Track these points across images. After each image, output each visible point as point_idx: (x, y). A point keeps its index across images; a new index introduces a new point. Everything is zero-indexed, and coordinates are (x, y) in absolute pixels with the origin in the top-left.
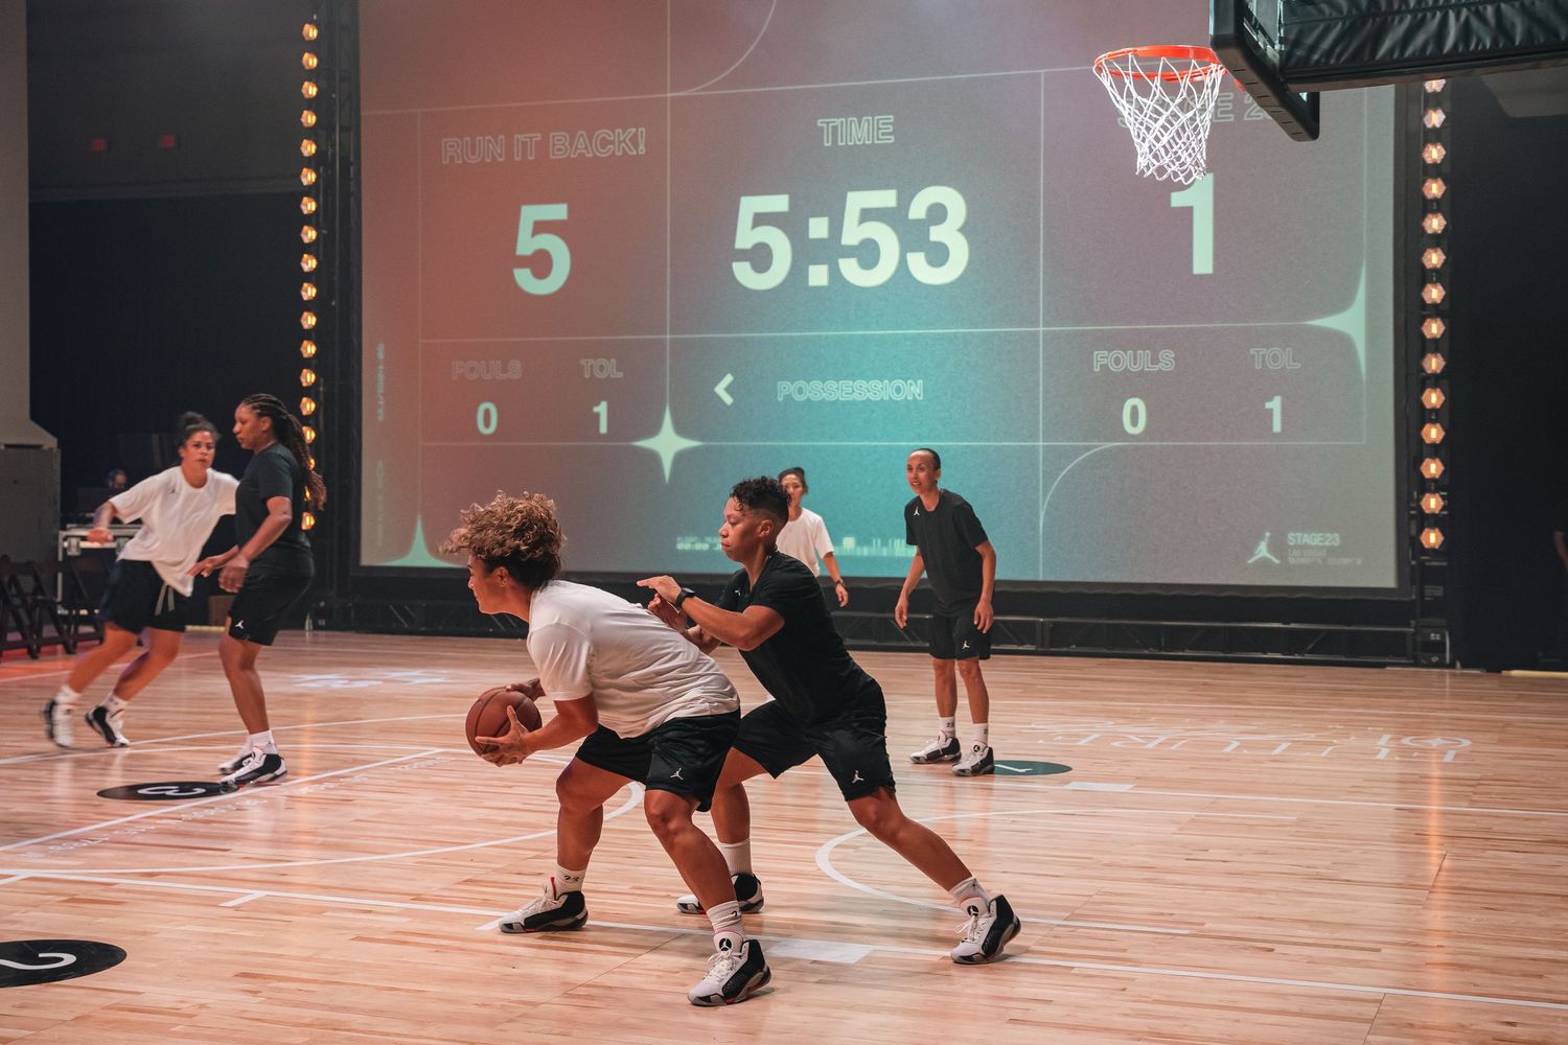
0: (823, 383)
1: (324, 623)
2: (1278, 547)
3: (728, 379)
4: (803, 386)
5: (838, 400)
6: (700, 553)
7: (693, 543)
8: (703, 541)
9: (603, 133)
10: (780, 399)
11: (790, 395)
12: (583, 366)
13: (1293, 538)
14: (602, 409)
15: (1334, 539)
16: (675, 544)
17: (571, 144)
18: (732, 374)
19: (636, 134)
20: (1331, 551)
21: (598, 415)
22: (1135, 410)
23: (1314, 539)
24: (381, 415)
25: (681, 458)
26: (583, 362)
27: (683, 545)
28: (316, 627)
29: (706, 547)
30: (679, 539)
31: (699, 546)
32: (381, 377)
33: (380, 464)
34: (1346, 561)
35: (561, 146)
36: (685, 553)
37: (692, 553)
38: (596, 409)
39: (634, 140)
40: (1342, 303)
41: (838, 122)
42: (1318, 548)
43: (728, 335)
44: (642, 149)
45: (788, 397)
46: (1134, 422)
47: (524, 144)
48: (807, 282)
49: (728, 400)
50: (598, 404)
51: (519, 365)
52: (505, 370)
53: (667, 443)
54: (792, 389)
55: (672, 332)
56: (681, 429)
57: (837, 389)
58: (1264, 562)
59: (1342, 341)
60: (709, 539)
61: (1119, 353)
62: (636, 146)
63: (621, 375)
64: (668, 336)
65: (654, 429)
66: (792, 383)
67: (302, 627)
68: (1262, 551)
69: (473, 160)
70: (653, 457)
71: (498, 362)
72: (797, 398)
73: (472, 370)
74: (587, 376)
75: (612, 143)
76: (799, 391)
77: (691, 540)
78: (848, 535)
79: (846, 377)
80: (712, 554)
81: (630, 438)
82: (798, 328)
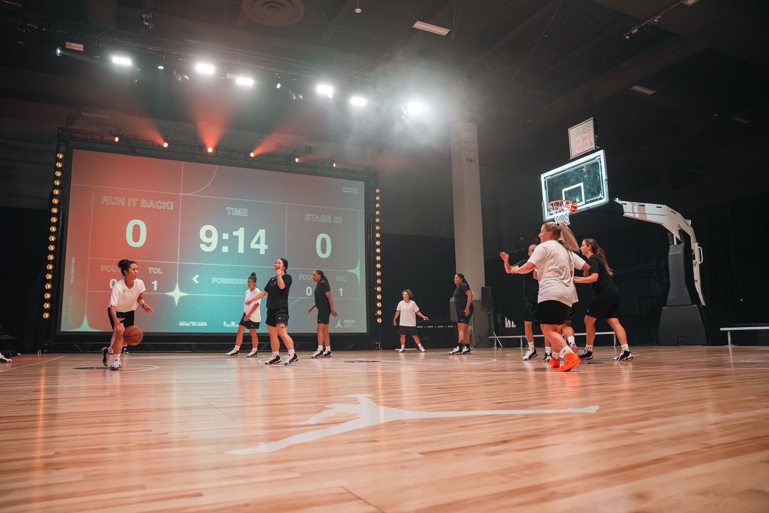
0: (226, 279)
1: (46, 351)
2: (342, 324)
3: (197, 276)
4: (220, 279)
5: (230, 283)
7: (185, 324)
8: (188, 323)
9: (159, 202)
10: (213, 283)
11: (216, 281)
12: (149, 270)
13: (345, 321)
14: (155, 283)
15: (354, 321)
16: (179, 324)
17: (148, 204)
19: (170, 204)
20: (354, 324)
21: (154, 284)
22: (309, 289)
23: (350, 321)
24: (72, 281)
25: (181, 299)
26: (149, 268)
27: (182, 324)
28: (43, 353)
29: (189, 325)
30: (180, 322)
31: (187, 325)
32: (73, 269)
33: (71, 297)
34: (356, 327)
35: (144, 204)
36: (182, 326)
37: (184, 327)
39: (169, 205)
40: (354, 267)
41: (232, 209)
42: (350, 324)
43: (198, 264)
44: (172, 208)
46: (309, 293)
47: (132, 201)
48: (222, 251)
49: (197, 282)
50: (154, 281)
53: (177, 294)
56: (182, 289)
57: (230, 281)
58: (339, 327)
59: (354, 275)
60: (190, 323)
61: (305, 275)
62: (170, 207)
63: (162, 273)
64: (178, 263)
65: (172, 289)
66: (217, 278)
67: (37, 353)
68: (339, 324)
69: (113, 204)
70: (172, 298)
73: (109, 268)
74: (150, 273)
75: (162, 205)
76: (219, 281)
77: (184, 322)
78: (233, 321)
79: (233, 278)
80: (190, 327)
81: (164, 292)
82: (219, 263)
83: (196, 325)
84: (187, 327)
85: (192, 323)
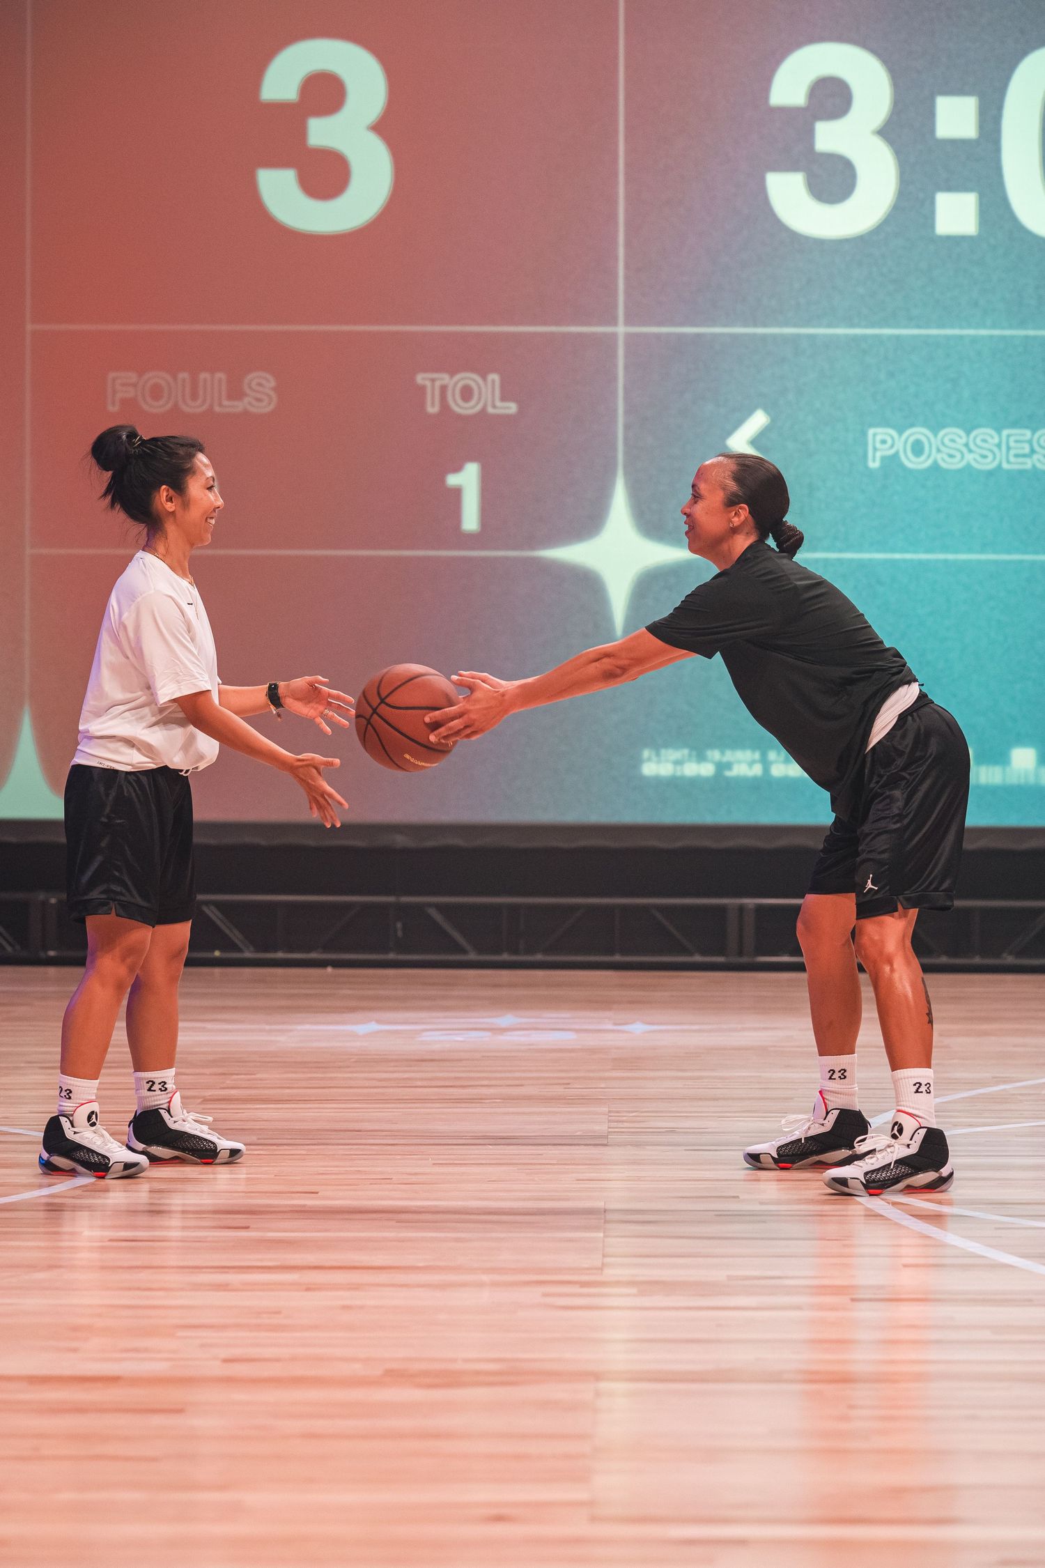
0: (968, 432)
3: (757, 420)
4: (923, 439)
5: (999, 467)
6: (695, 782)
7: (678, 763)
8: (701, 758)
10: (874, 464)
11: (896, 454)
12: (422, 389)
14: (467, 479)
16: (637, 762)
18: (766, 410)
21: (457, 493)
25: (649, 587)
26: (421, 379)
27: (657, 766)
29: (707, 770)
30: (646, 753)
31: (693, 769)
36: (658, 782)
37: (675, 784)
38: (452, 480)
43: (760, 330)
45: (892, 461)
48: (933, 226)
50: (458, 469)
51: (273, 383)
52: (236, 393)
53: (619, 553)
54: (899, 445)
55: (629, 321)
56: (650, 523)
57: (999, 446)
60: (715, 755)
63: (512, 408)
64: (621, 329)
65: (587, 521)
66: (900, 433)
70: (587, 583)
71: (221, 375)
72: (912, 462)
73: (156, 393)
74: (433, 409)
76: (918, 448)
77: (674, 754)
78: (1020, 741)
79: (1015, 424)
80: (721, 784)
81: (533, 541)
82: (912, 321)
83: (757, 770)
84: (695, 783)
85: (729, 756)
